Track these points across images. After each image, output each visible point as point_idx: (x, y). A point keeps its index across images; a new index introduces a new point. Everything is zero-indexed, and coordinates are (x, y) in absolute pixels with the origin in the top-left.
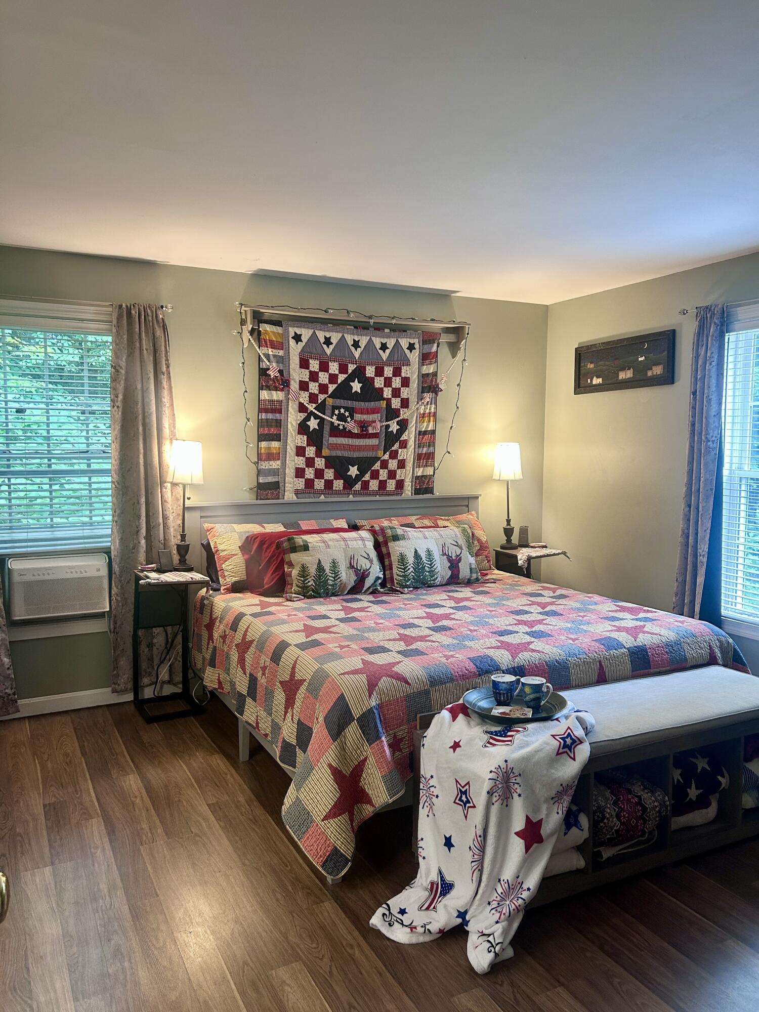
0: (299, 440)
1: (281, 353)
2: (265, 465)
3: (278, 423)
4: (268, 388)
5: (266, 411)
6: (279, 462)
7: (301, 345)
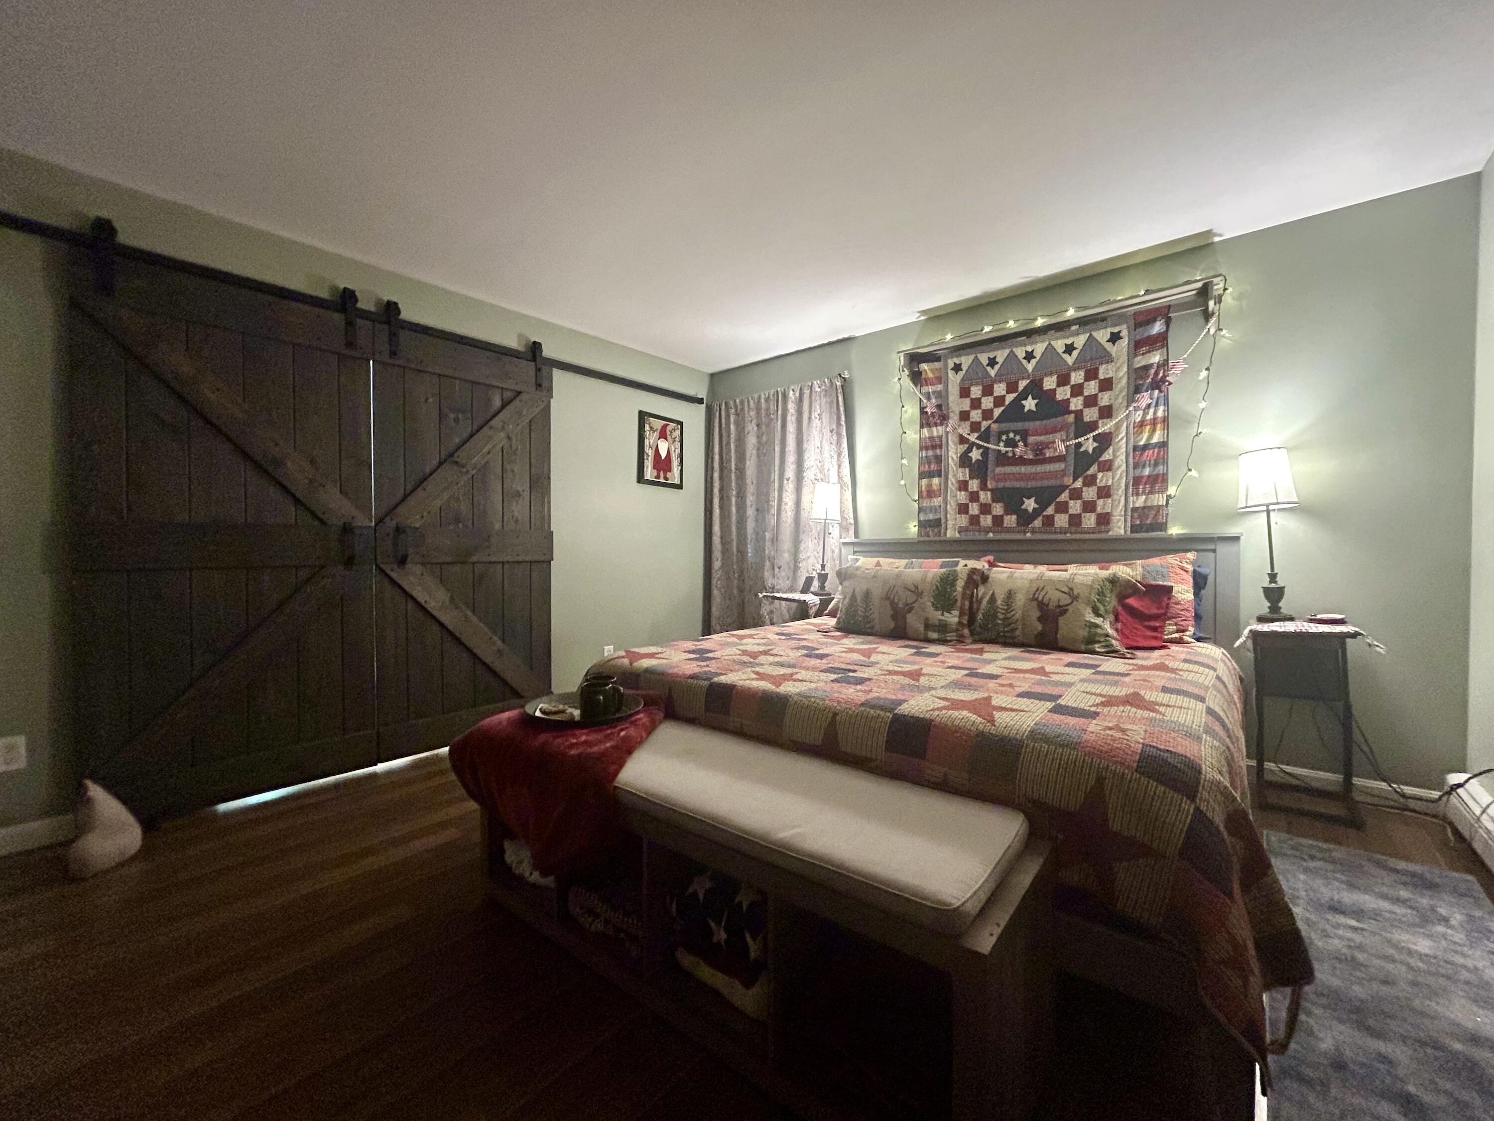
0: (961, 474)
1: (939, 387)
2: (926, 503)
3: (938, 459)
4: (929, 425)
5: (927, 448)
6: (940, 499)
7: (961, 374)
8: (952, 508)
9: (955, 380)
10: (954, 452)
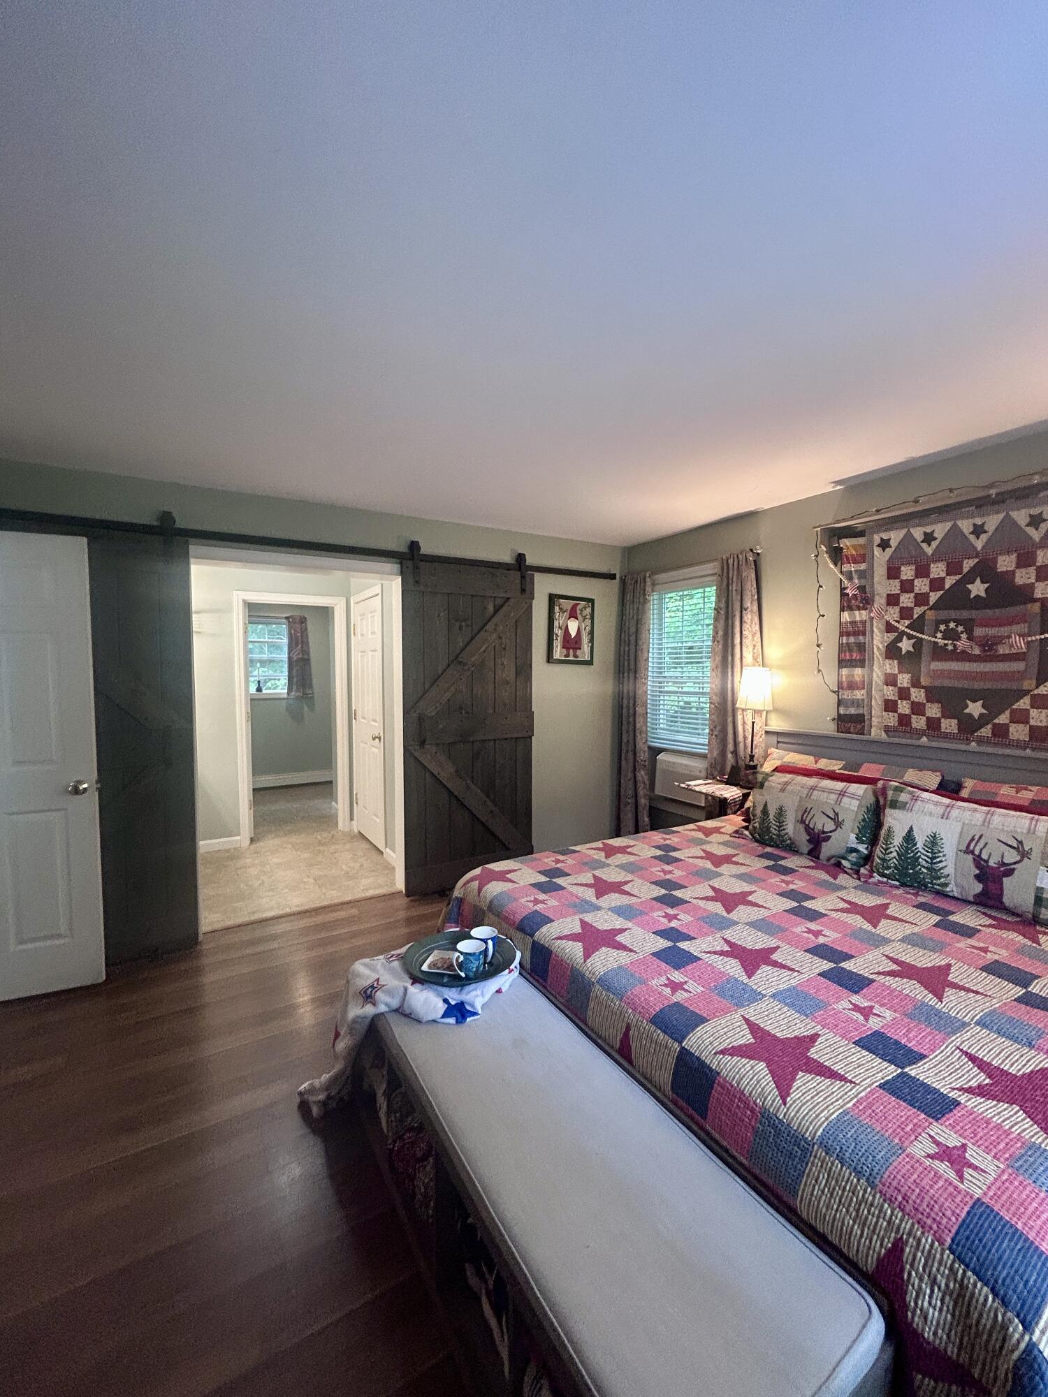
0: (888, 666)
1: (863, 566)
2: (846, 695)
3: (861, 647)
4: (850, 608)
5: (848, 634)
6: (863, 692)
7: (889, 551)
8: (877, 705)
9: (881, 558)
10: (879, 640)
